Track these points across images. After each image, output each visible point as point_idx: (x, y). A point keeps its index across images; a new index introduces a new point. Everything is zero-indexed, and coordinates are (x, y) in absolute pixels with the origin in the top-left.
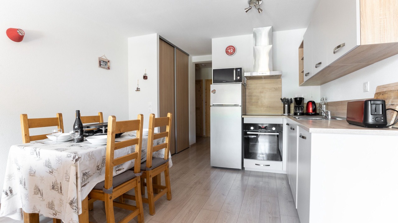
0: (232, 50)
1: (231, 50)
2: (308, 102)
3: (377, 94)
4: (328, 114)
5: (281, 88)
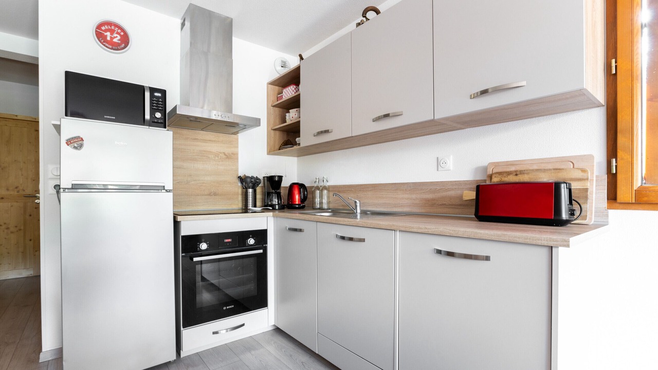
1: (115, 35)
2: (292, 186)
3: (500, 173)
4: (356, 206)
5: (237, 154)
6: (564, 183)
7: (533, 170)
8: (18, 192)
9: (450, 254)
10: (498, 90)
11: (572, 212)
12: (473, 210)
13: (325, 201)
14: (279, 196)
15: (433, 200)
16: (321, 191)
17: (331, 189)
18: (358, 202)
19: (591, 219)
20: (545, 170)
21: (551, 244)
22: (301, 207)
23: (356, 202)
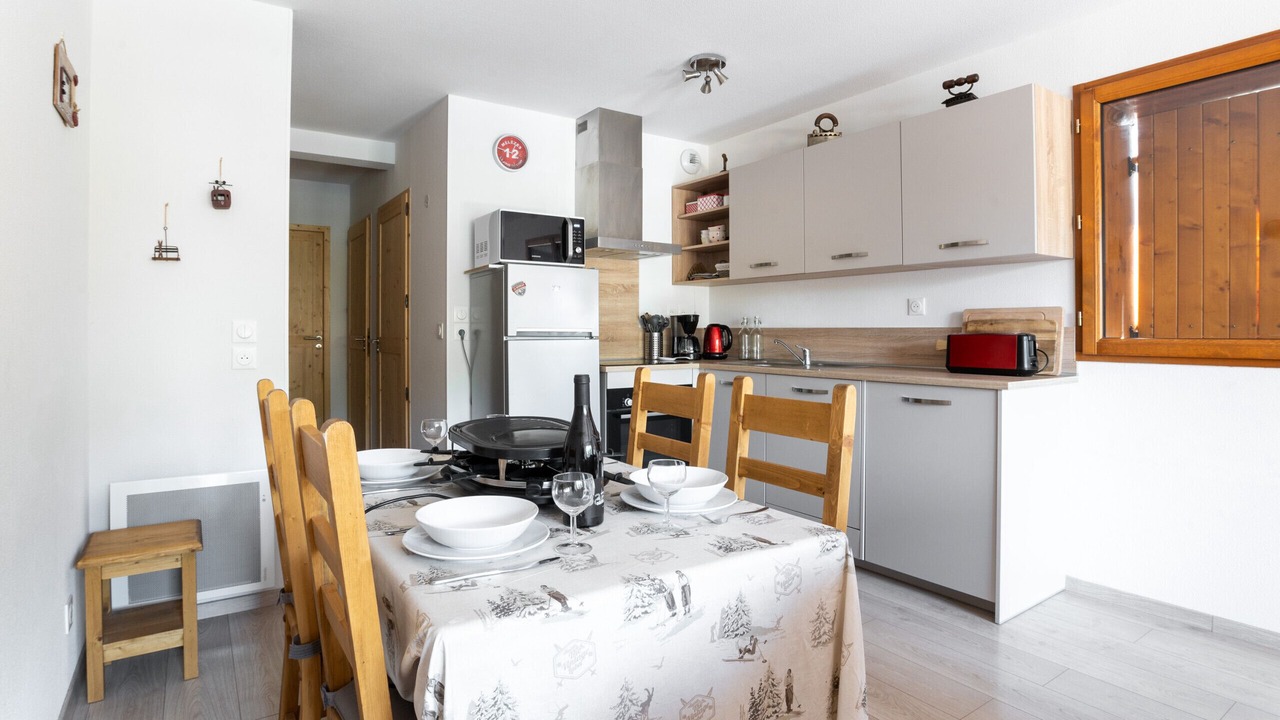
0: (517, 153)
1: (514, 151)
2: (710, 329)
3: (975, 322)
4: (805, 356)
5: (637, 286)
6: (1027, 335)
7: (1007, 320)
8: (297, 333)
9: (918, 401)
10: (966, 244)
11: (1034, 363)
12: (945, 362)
13: (757, 348)
14: (695, 342)
15: (902, 349)
16: (752, 335)
17: (765, 333)
18: (807, 351)
19: (1057, 370)
20: (1018, 321)
21: (996, 387)
22: (722, 357)
23: (805, 351)
